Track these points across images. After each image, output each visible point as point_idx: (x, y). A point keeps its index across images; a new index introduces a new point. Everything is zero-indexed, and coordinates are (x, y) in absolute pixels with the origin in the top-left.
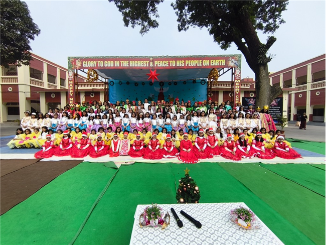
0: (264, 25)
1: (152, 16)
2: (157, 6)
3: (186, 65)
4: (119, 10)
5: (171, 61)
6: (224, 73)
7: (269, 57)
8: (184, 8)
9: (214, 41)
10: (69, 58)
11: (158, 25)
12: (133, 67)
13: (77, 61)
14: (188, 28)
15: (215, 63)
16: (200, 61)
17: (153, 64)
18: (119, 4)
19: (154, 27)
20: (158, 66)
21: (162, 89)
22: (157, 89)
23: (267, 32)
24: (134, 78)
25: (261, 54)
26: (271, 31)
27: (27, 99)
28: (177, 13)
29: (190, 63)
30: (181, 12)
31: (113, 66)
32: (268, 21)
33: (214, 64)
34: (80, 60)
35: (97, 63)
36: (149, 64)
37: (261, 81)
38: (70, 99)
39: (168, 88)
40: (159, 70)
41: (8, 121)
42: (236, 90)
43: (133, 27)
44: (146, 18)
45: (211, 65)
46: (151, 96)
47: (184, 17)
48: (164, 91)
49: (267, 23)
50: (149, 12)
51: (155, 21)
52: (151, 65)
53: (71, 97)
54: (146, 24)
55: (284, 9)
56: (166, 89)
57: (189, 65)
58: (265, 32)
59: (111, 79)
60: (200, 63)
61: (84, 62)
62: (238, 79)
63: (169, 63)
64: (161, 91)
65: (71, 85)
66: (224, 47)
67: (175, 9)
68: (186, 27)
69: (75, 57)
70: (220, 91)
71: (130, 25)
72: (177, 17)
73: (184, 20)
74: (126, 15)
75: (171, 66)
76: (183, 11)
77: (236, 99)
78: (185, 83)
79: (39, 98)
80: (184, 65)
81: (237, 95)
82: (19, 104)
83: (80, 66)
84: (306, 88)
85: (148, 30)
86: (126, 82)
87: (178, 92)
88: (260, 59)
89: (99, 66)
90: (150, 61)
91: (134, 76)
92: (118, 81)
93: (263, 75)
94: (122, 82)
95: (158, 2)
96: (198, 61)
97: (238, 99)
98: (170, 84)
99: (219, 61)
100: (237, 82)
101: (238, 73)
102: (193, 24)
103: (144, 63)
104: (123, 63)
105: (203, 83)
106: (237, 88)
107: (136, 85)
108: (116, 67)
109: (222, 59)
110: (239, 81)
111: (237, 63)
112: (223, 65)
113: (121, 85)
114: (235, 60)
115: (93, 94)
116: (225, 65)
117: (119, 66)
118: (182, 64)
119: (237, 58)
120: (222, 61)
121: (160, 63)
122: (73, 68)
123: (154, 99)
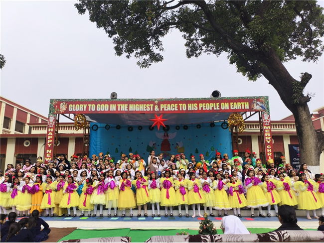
2: (161, 38)
3: (200, 109)
4: (109, 36)
5: (180, 105)
6: (251, 115)
7: (307, 96)
9: (238, 71)
10: (52, 101)
11: (163, 58)
12: (133, 111)
13: (62, 104)
15: (237, 106)
16: (218, 104)
17: (159, 107)
18: (110, 29)
19: (157, 60)
20: (165, 110)
21: (167, 136)
22: (160, 135)
24: (129, 122)
25: (295, 92)
26: (312, 59)
28: (185, 36)
29: (204, 107)
30: (190, 35)
31: (107, 110)
32: (307, 47)
33: (235, 107)
34: (66, 102)
35: (87, 107)
36: (154, 108)
37: (303, 125)
38: (48, 151)
39: (175, 134)
40: (164, 114)
42: (267, 138)
43: (128, 57)
44: (148, 50)
45: (232, 108)
46: (151, 145)
47: (195, 42)
49: (306, 49)
50: (151, 44)
51: (158, 54)
52: (156, 109)
53: (49, 149)
54: (147, 57)
56: (172, 135)
57: (204, 109)
58: (304, 60)
59: (95, 121)
60: (218, 106)
61: (71, 105)
62: (267, 126)
64: (166, 138)
65: (51, 134)
67: (181, 31)
68: (197, 52)
69: (59, 99)
70: (252, 135)
71: (125, 54)
72: (185, 41)
73: (194, 45)
74: (117, 41)
75: (181, 109)
76: (193, 34)
77: (268, 150)
78: (199, 126)
80: (197, 109)
81: (269, 144)
83: (65, 109)
85: (150, 65)
86: (116, 126)
87: (189, 139)
88: (295, 98)
89: (90, 110)
90: (155, 105)
91: (130, 120)
92: (105, 125)
93: (304, 117)
94: (110, 125)
95: (163, 35)
96: (215, 104)
97: (270, 150)
98: (178, 128)
99: (241, 104)
100: (267, 128)
101: (266, 117)
102: (207, 50)
103: (147, 107)
104: (120, 106)
105: (226, 127)
106: (268, 136)
107: (130, 129)
108: (112, 111)
109: (245, 102)
110: (269, 127)
111: (264, 106)
112: (246, 108)
113: (108, 129)
114: (260, 103)
115: (59, 142)
116: (248, 108)
117: (115, 110)
118: (194, 107)
119: (264, 100)
120: (244, 104)
121: (167, 106)
122: (55, 112)
123: (156, 149)
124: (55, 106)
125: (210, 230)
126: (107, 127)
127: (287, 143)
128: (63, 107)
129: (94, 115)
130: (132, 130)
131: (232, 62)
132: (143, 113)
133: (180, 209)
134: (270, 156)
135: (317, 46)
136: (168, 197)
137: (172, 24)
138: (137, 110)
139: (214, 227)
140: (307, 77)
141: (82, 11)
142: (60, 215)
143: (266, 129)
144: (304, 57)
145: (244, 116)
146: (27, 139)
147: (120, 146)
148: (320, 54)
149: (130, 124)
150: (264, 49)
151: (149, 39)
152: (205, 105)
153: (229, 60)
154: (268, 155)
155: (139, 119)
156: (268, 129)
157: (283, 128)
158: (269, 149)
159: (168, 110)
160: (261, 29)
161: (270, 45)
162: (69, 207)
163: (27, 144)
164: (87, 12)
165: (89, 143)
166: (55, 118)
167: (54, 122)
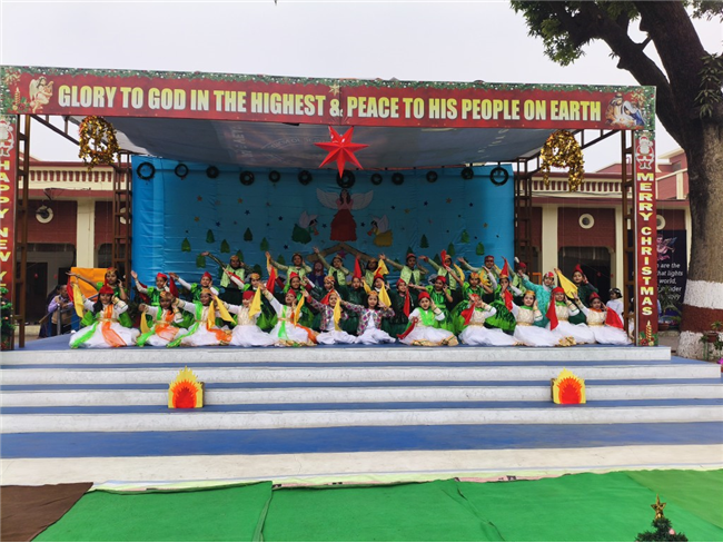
3: (464, 116)
5: (407, 101)
9: (531, 33)
12: (263, 114)
13: (34, 83)
15: (567, 112)
16: (515, 102)
17: (343, 105)
20: (361, 114)
21: (349, 200)
23: (705, 15)
25: (708, 85)
29: (476, 109)
31: (183, 107)
33: (564, 115)
34: (49, 78)
35: (119, 96)
36: (327, 106)
37: (711, 176)
42: (642, 206)
45: (553, 117)
46: (304, 224)
52: (335, 110)
56: (361, 198)
57: (476, 116)
58: (697, 14)
59: (147, 154)
60: (515, 109)
61: (63, 89)
62: (645, 172)
63: (401, 106)
64: (345, 206)
69: (26, 68)
70: (545, 206)
75: (408, 115)
77: (643, 241)
78: (432, 176)
80: (455, 116)
81: (646, 224)
83: (46, 101)
86: (205, 168)
87: (407, 211)
88: (704, 103)
89: (125, 105)
90: (330, 97)
91: (249, 149)
92: (173, 164)
93: (717, 156)
94: (190, 165)
96: (506, 102)
97: (650, 239)
98: (376, 178)
99: (581, 107)
100: (645, 179)
101: (644, 149)
103: (307, 103)
104: (223, 97)
105: (501, 180)
106: (645, 201)
107: (247, 178)
108: (197, 111)
109: (590, 100)
110: (651, 178)
111: (642, 113)
112: (592, 119)
113: (183, 177)
114: (632, 105)
115: (50, 210)
116: (598, 119)
117: (206, 108)
118: (447, 110)
120: (589, 107)
121: (366, 103)
122: (15, 108)
123: (317, 234)
124: (14, 87)
126: (181, 172)
128: (39, 94)
129: (144, 126)
130: (250, 182)
132: (292, 122)
134: (646, 255)
138: (274, 112)
143: (642, 181)
147: (218, 224)
149: (248, 163)
152: (479, 105)
154: (643, 253)
155: (277, 145)
156: (648, 181)
157: (608, 191)
158: (646, 237)
159: (369, 115)
165: (129, 216)
166: (16, 126)
167: (12, 141)
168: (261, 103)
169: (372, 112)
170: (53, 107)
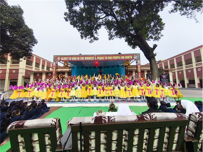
0: (154, 37)
1: (95, 35)
2: (98, 31)
3: (113, 59)
4: (78, 31)
5: (105, 57)
6: (133, 62)
7: (155, 54)
8: (111, 29)
9: (128, 45)
10: (54, 56)
11: (98, 39)
12: (86, 60)
14: (114, 38)
15: (127, 57)
16: (120, 56)
17: (97, 58)
18: (78, 28)
19: (96, 40)
22: (98, 70)
23: (155, 41)
24: (86, 65)
25: (150, 52)
26: (157, 40)
27: (23, 77)
28: (108, 32)
30: (110, 31)
31: (76, 59)
32: (155, 35)
33: (127, 58)
34: (60, 57)
35: (68, 58)
36: (94, 58)
37: (153, 65)
39: (104, 70)
40: (99, 61)
41: (10, 90)
42: (139, 70)
43: (85, 39)
44: (92, 35)
45: (125, 58)
47: (112, 34)
48: (102, 71)
49: (155, 36)
50: (94, 33)
51: (97, 37)
52: (96, 59)
53: (54, 75)
54: (92, 38)
55: (163, 29)
56: (103, 70)
58: (154, 41)
59: (73, 65)
61: (62, 58)
62: (139, 65)
65: (54, 69)
66: (134, 48)
67: (107, 29)
68: (113, 38)
69: (57, 56)
70: (133, 70)
71: (84, 38)
72: (108, 34)
73: (111, 35)
74: (82, 33)
75: (105, 59)
76: (111, 31)
78: (113, 67)
79: (30, 76)
81: (140, 73)
82: (18, 79)
84: (182, 68)
85: (93, 41)
86: (81, 67)
87: (109, 72)
88: (150, 55)
89: (69, 60)
93: (153, 62)
94: (79, 67)
95: (98, 29)
97: (140, 75)
98: (105, 67)
99: (129, 57)
101: (139, 62)
102: (116, 37)
103: (92, 58)
104: (81, 58)
105: (123, 67)
107: (87, 68)
108: (78, 60)
109: (131, 56)
110: (140, 66)
111: (138, 57)
112: (131, 58)
118: (111, 58)
119: (138, 55)
122: (56, 60)
124: (56, 58)
125: (114, 108)
126: (78, 68)
127: (146, 73)
128: (59, 59)
129: (72, 62)
131: (126, 41)
132: (90, 61)
133: (105, 98)
135: (159, 35)
136: (100, 93)
137: (102, 24)
138: (88, 59)
139: (116, 107)
140: (155, 46)
141: (67, 20)
142: (58, 101)
144: (154, 39)
145: (130, 62)
146: (50, 73)
148: (160, 38)
150: (139, 34)
151: (93, 31)
152: (115, 57)
153: (125, 41)
155: (89, 63)
160: (138, 25)
161: (141, 32)
162: (61, 97)
163: (50, 74)
164: (69, 20)
166: (56, 63)
167: (55, 65)
168: (86, 58)
169: (100, 59)
170: (60, 60)
